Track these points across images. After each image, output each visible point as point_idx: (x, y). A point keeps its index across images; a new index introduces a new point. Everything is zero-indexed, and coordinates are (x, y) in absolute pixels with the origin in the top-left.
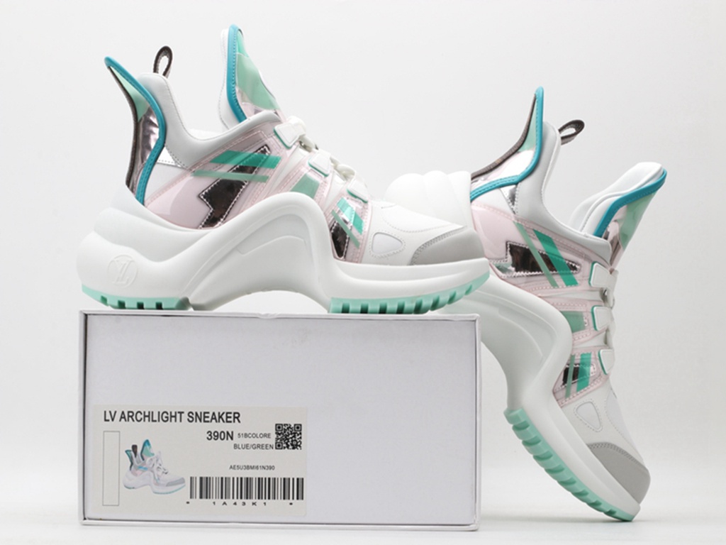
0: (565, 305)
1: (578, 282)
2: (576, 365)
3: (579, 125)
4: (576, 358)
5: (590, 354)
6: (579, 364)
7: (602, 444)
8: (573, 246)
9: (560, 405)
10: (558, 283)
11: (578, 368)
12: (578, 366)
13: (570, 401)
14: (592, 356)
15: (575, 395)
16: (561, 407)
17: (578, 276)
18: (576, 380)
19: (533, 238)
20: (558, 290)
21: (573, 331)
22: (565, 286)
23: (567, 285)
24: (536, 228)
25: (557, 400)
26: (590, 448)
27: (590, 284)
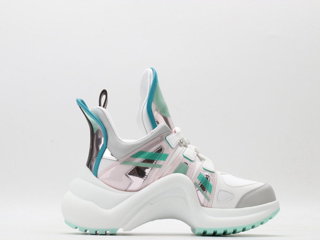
0: (172, 168)
1: (167, 153)
2: (200, 184)
3: (104, 92)
4: (197, 182)
5: (200, 173)
6: (200, 183)
7: (240, 200)
8: (151, 143)
9: (210, 207)
10: (161, 164)
11: (202, 185)
12: (201, 184)
13: (212, 200)
14: (202, 173)
15: (211, 196)
16: (211, 207)
17: (165, 152)
18: (206, 190)
19: (134, 160)
20: (163, 166)
21: (185, 174)
22: (165, 161)
23: (165, 160)
24: (131, 155)
25: (207, 207)
26: (238, 208)
27: (172, 148)
